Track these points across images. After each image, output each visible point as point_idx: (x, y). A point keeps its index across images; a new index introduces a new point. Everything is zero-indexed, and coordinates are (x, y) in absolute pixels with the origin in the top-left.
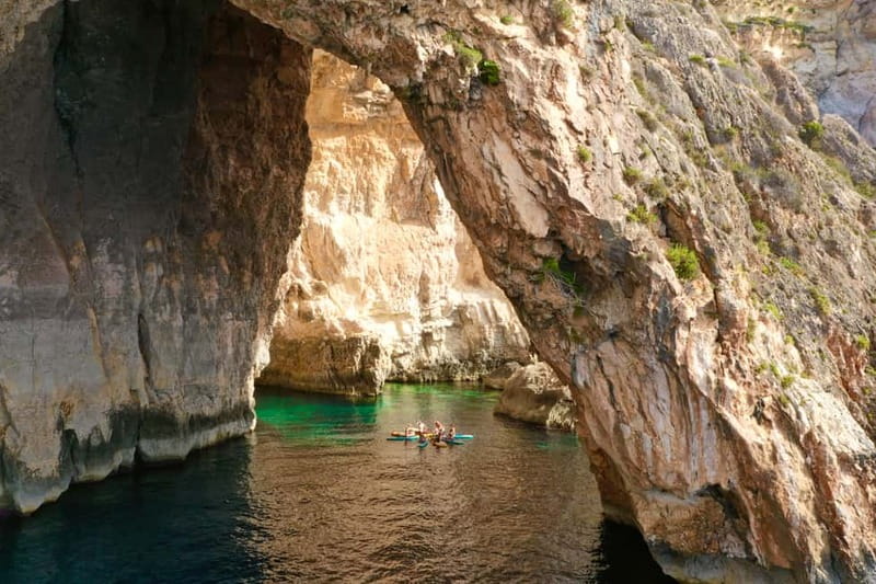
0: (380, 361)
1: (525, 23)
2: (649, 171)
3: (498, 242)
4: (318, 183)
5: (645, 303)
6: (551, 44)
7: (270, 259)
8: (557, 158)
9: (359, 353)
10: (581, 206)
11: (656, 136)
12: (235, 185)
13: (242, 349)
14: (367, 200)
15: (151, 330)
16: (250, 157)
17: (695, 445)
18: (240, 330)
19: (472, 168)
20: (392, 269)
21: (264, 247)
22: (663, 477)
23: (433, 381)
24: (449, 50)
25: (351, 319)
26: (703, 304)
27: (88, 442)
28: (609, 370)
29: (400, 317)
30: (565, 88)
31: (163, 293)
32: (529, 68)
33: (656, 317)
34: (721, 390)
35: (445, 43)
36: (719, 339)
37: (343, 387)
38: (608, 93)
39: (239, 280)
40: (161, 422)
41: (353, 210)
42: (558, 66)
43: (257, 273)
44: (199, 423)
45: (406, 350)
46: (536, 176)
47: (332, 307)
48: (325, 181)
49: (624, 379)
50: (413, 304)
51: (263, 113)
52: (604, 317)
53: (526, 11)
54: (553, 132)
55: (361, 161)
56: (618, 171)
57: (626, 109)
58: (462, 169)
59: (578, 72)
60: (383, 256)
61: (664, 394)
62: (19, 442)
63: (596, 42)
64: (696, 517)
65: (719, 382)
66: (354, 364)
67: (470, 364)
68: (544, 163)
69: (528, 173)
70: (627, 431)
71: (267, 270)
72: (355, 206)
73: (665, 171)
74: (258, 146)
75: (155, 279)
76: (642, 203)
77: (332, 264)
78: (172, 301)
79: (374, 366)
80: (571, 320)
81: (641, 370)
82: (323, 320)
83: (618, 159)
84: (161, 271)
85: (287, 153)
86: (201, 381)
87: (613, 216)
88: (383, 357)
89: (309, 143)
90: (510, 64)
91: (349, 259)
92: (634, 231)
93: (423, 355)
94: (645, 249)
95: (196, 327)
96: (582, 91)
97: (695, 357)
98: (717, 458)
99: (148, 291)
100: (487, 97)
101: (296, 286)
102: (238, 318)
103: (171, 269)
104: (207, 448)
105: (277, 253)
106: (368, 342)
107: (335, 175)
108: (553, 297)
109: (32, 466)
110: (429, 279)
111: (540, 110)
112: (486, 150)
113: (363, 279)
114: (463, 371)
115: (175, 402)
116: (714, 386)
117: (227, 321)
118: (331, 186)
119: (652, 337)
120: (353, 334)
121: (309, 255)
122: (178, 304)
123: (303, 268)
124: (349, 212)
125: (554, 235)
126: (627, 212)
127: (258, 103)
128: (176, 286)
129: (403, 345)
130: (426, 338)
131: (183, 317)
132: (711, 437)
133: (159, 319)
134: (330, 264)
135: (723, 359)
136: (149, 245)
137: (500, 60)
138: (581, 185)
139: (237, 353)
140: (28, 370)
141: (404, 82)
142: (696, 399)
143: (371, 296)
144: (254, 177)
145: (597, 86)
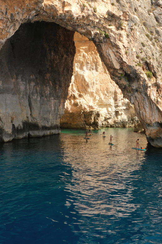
0: (100, 118)
1: (114, 26)
2: (142, 55)
3: (111, 71)
4: (79, 60)
5: (140, 82)
6: (119, 30)
7: (64, 82)
8: (121, 53)
9: (93, 116)
10: (126, 63)
11: (145, 48)
12: (53, 60)
13: (56, 108)
14: (96, 66)
15: (32, 101)
16: (58, 52)
17: (153, 113)
18: (56, 103)
19: (105, 55)
20: (105, 90)
21: (62, 79)
22: (147, 121)
23: (119, 127)
24: (98, 32)
25: (91, 105)
26: (153, 83)
27: (18, 128)
28: (138, 99)
29: (108, 105)
30: (123, 39)
31: (35, 91)
32: (115, 35)
33: (142, 86)
34: (157, 101)
35: (97, 30)
36: (157, 91)
37: (88, 127)
38: (133, 39)
39: (55, 88)
40: (35, 126)
41: (91, 69)
42: (121, 34)
43: (60, 86)
44: (45, 128)
45: (110, 117)
46: (117, 56)
47: (85, 102)
48: (82, 60)
49: (140, 101)
50: (112, 101)
51: (61, 39)
52: (133, 86)
53: (114, 23)
54: (120, 48)
55: (94, 53)
56: (135, 56)
57: (138, 42)
58: (103, 55)
59: (126, 35)
60: (102, 85)
61: (147, 103)
62: (3, 125)
63: (130, 29)
64: (157, 131)
65: (157, 100)
66: (92, 119)
67: (132, 122)
68: (118, 54)
69: (116, 56)
70: (141, 112)
71: (63, 86)
72: (92, 68)
73: (146, 55)
74: (60, 49)
75: (33, 86)
76: (140, 62)
77: (85, 87)
78: (37, 93)
79: (98, 120)
80: (128, 88)
81: (143, 98)
82: (81, 105)
83: (135, 53)
84: (34, 84)
85: (68, 51)
86: (45, 116)
87: (132, 64)
88: (101, 117)
89: (75, 48)
90: (111, 34)
91: (90, 86)
92: (137, 68)
93: (116, 119)
94: (140, 71)
95: (44, 101)
96: (127, 39)
97: (152, 94)
98: (158, 116)
99: (31, 90)
100: (107, 40)
101: (73, 95)
102: (55, 99)
103: (37, 84)
104: (47, 136)
105: (66, 80)
106: (96, 112)
107: (85, 58)
108: (124, 83)
109: (6, 130)
110: (117, 93)
111: (117, 43)
112: (107, 51)
113: (95, 92)
114: (129, 124)
115: (38, 121)
116: (156, 100)
117: (52, 100)
118: (84, 61)
119: (143, 90)
120: (91, 110)
121: (77, 84)
122: (39, 94)
123: (75, 89)
124: (90, 70)
125: (121, 69)
126: (136, 64)
127: (60, 36)
128: (38, 89)
129: (109, 115)
130: (117, 113)
131: (40, 97)
132: (156, 111)
133: (34, 98)
134: (84, 87)
135: (158, 95)
136: (31, 77)
137: (109, 33)
138: (126, 58)
139: (55, 109)
140: (4, 107)
141: (90, 37)
142: (153, 104)
143: (98, 98)
144: (59, 58)
145: (131, 38)
